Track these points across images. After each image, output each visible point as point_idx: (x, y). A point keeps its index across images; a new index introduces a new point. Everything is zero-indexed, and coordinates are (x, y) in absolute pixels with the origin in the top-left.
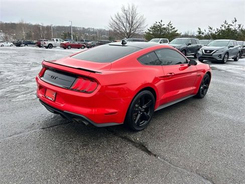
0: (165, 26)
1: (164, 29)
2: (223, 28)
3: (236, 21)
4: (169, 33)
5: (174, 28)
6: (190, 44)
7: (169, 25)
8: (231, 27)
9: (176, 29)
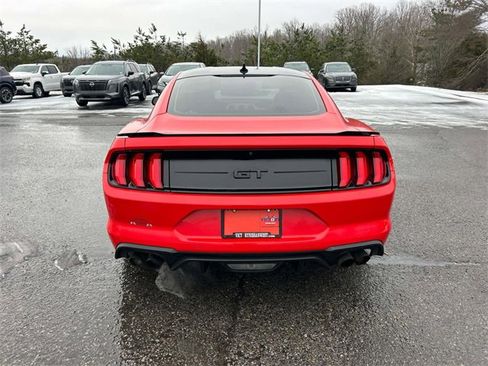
0: (13, 36)
1: (14, 42)
2: (139, 43)
3: (155, 30)
4: (27, 51)
5: (37, 41)
6: (132, 73)
7: (21, 34)
8: (150, 41)
9: (42, 43)
